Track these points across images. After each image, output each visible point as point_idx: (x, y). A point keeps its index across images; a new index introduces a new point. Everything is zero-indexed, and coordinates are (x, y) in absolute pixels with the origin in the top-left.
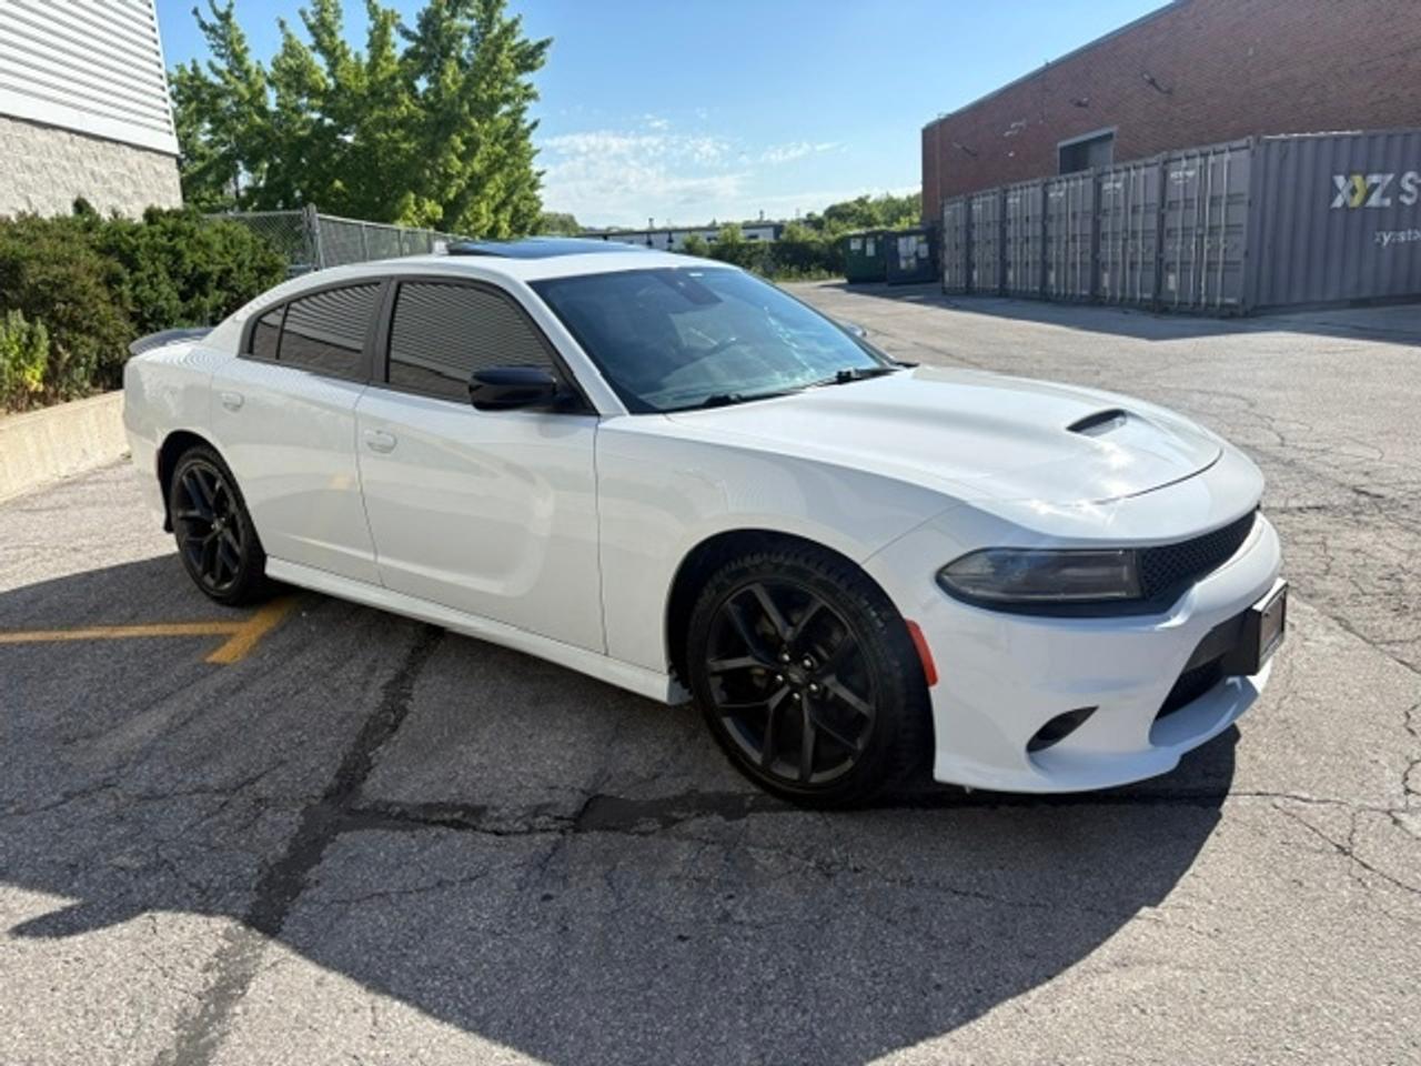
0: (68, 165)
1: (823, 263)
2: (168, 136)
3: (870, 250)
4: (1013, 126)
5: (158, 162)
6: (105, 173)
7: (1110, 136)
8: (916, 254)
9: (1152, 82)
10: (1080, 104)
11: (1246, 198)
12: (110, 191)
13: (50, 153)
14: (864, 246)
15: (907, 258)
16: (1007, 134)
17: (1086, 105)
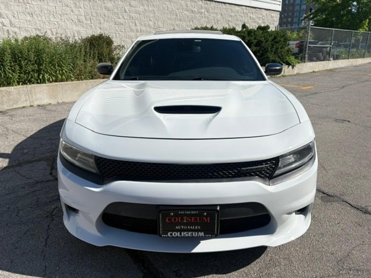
0: (243, 15)
2: (279, 6)
5: (273, 13)
6: (254, 17)
12: (255, 22)
13: (238, 12)
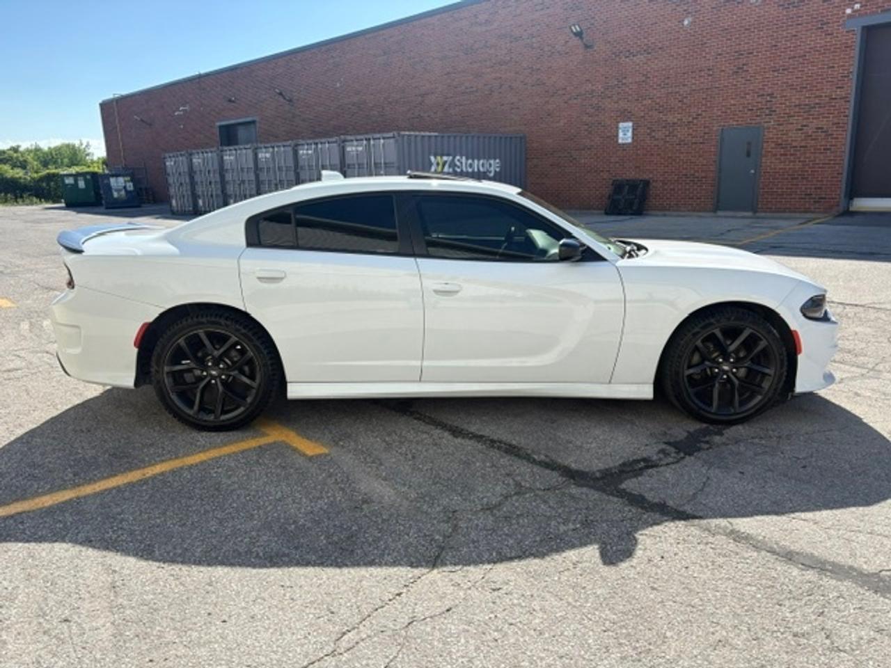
1: (33, 192)
3: (82, 184)
4: (181, 108)
7: (254, 122)
8: (125, 187)
9: (281, 94)
10: (230, 101)
11: (396, 165)
14: (76, 181)
15: (118, 191)
16: (176, 114)
17: (233, 102)
